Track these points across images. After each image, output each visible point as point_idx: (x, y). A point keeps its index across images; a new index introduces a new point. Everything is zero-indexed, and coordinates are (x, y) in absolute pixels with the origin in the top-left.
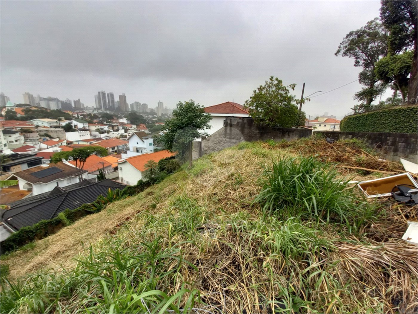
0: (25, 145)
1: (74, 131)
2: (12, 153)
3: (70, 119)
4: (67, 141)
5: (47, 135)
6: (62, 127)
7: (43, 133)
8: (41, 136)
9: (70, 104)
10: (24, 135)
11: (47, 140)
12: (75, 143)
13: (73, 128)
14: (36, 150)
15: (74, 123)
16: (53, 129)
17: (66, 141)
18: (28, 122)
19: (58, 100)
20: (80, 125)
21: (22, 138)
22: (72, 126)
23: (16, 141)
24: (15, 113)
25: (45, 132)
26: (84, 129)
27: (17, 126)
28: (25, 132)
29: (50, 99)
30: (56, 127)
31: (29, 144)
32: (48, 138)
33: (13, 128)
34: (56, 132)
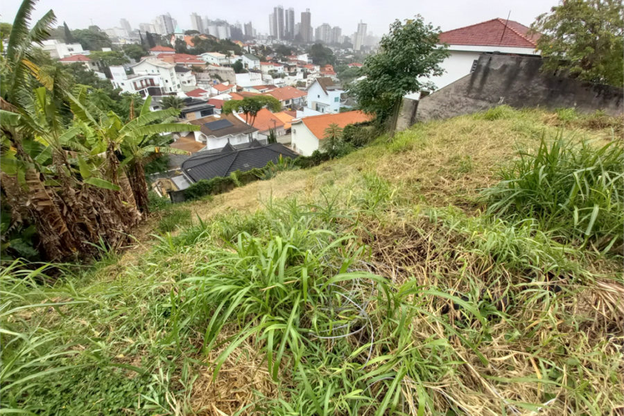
0: (197, 88)
1: (245, 72)
2: (185, 96)
3: (240, 54)
4: (237, 86)
5: (217, 76)
6: (232, 66)
7: (213, 74)
8: (212, 77)
9: (240, 30)
10: (196, 75)
11: (218, 83)
12: (245, 90)
13: (244, 67)
14: (208, 96)
15: (245, 59)
16: (222, 68)
17: (235, 86)
18: (199, 57)
19: (228, 24)
20: (251, 64)
21: (194, 78)
22: (242, 65)
23: (189, 82)
24: (184, 43)
25: (215, 72)
26: (255, 71)
27: (188, 62)
28: (197, 70)
29: (220, 23)
30: (225, 66)
31: (201, 87)
32: (218, 81)
33: (184, 65)
34: (226, 72)
